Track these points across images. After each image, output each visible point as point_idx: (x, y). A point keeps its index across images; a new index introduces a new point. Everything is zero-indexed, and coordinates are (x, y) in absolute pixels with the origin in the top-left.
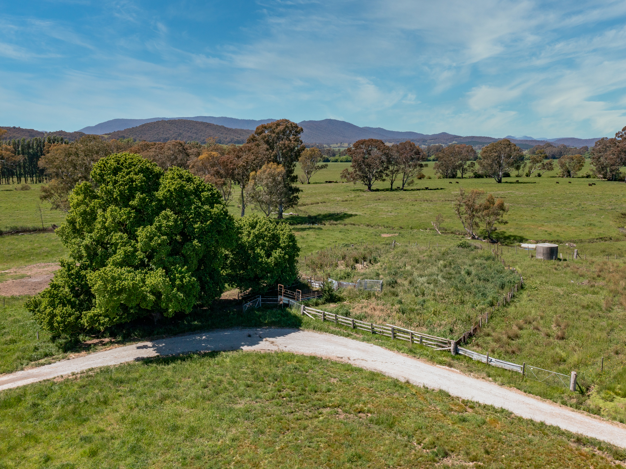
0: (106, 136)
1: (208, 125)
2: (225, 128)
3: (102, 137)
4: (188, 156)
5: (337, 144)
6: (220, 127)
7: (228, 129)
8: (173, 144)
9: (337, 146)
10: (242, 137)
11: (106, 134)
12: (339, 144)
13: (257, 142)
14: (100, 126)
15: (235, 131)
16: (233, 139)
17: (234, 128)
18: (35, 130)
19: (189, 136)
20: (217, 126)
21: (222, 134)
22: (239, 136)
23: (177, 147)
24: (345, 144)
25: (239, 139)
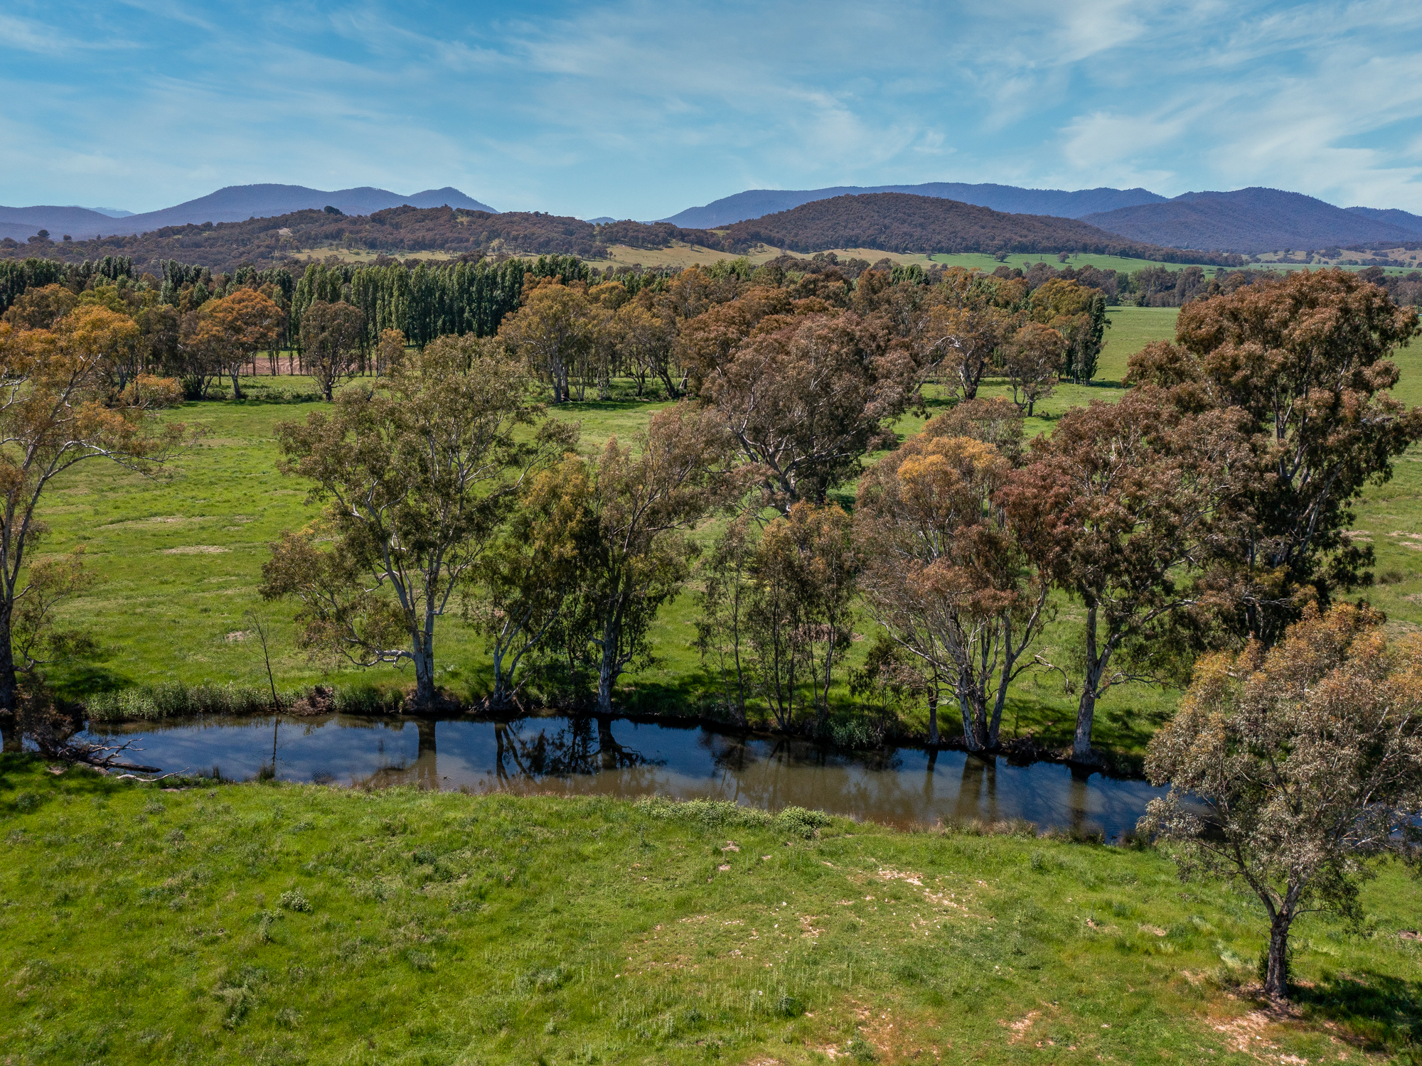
0: (721, 233)
1: (952, 206)
2: (992, 213)
3: (713, 235)
4: (874, 379)
5: (1276, 252)
6: (981, 210)
7: (998, 214)
8: (820, 337)
9: (1275, 258)
10: (1031, 237)
11: (721, 228)
12: (1281, 254)
13: (1188, 385)
14: (718, 206)
15: (1016, 221)
16: (1010, 240)
17: (1013, 213)
18: (577, 218)
19: (905, 234)
20: (973, 207)
21: (983, 227)
22: (1025, 232)
23: (835, 347)
24: (1298, 253)
25: (1023, 240)
